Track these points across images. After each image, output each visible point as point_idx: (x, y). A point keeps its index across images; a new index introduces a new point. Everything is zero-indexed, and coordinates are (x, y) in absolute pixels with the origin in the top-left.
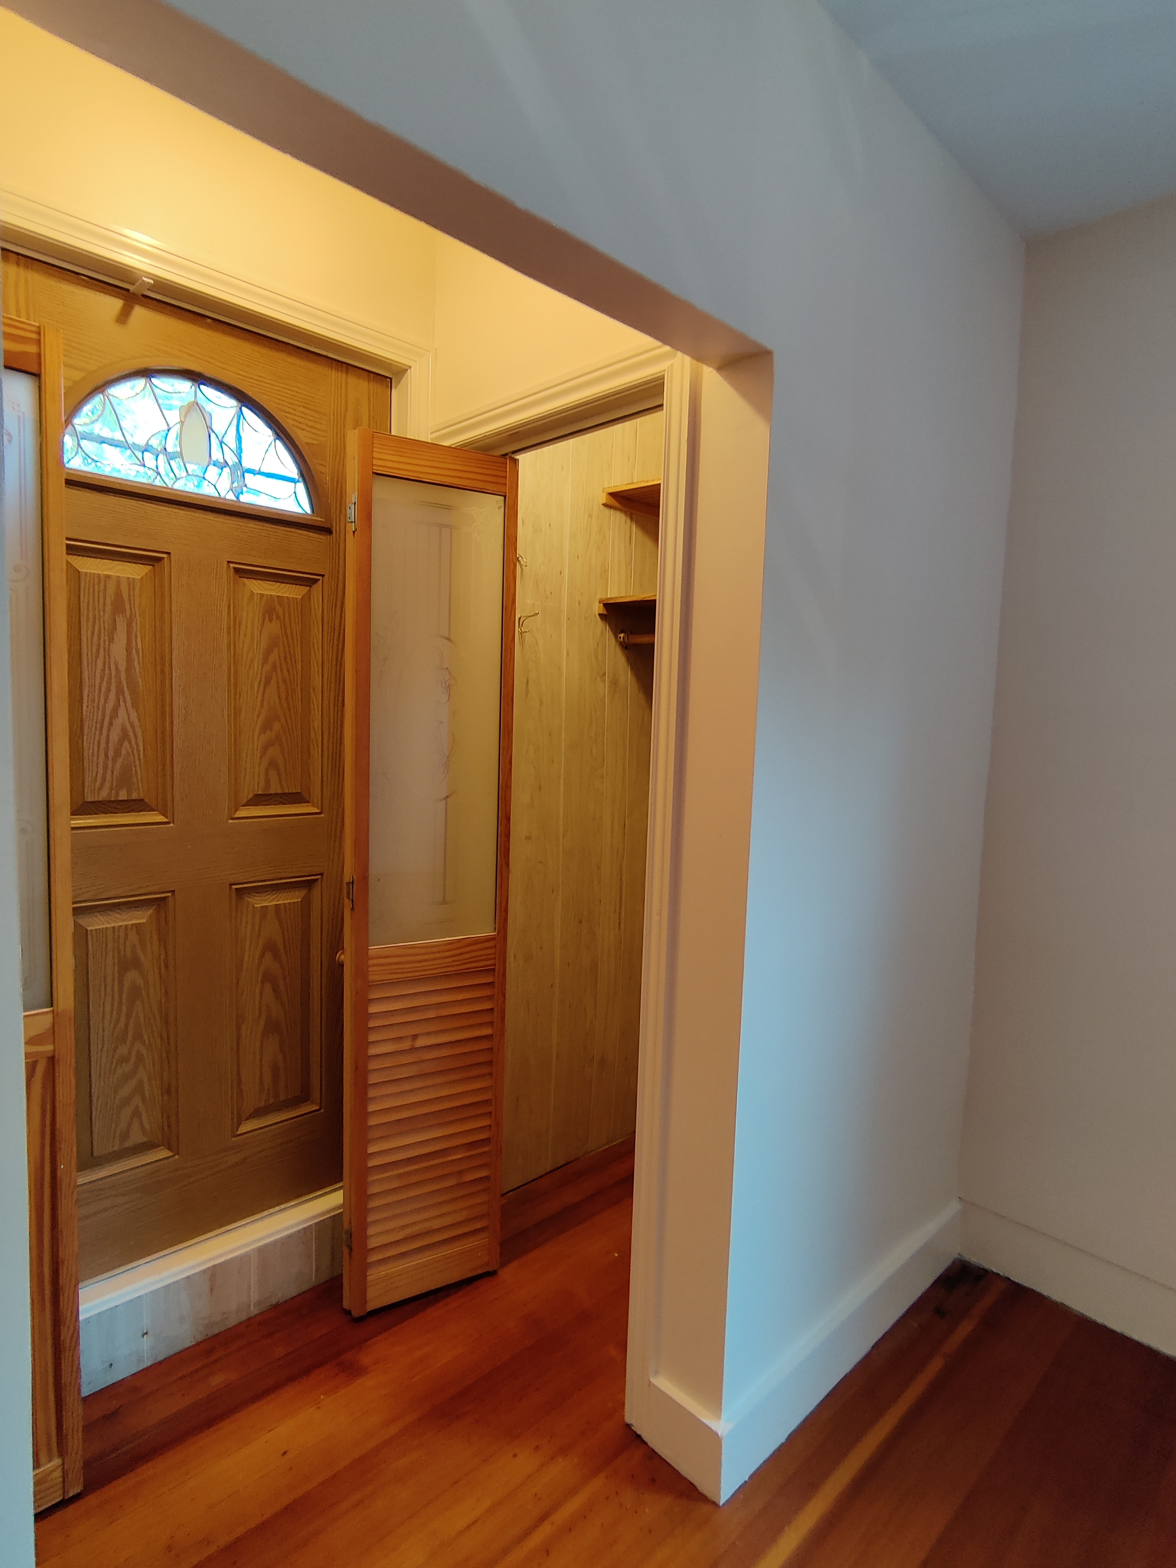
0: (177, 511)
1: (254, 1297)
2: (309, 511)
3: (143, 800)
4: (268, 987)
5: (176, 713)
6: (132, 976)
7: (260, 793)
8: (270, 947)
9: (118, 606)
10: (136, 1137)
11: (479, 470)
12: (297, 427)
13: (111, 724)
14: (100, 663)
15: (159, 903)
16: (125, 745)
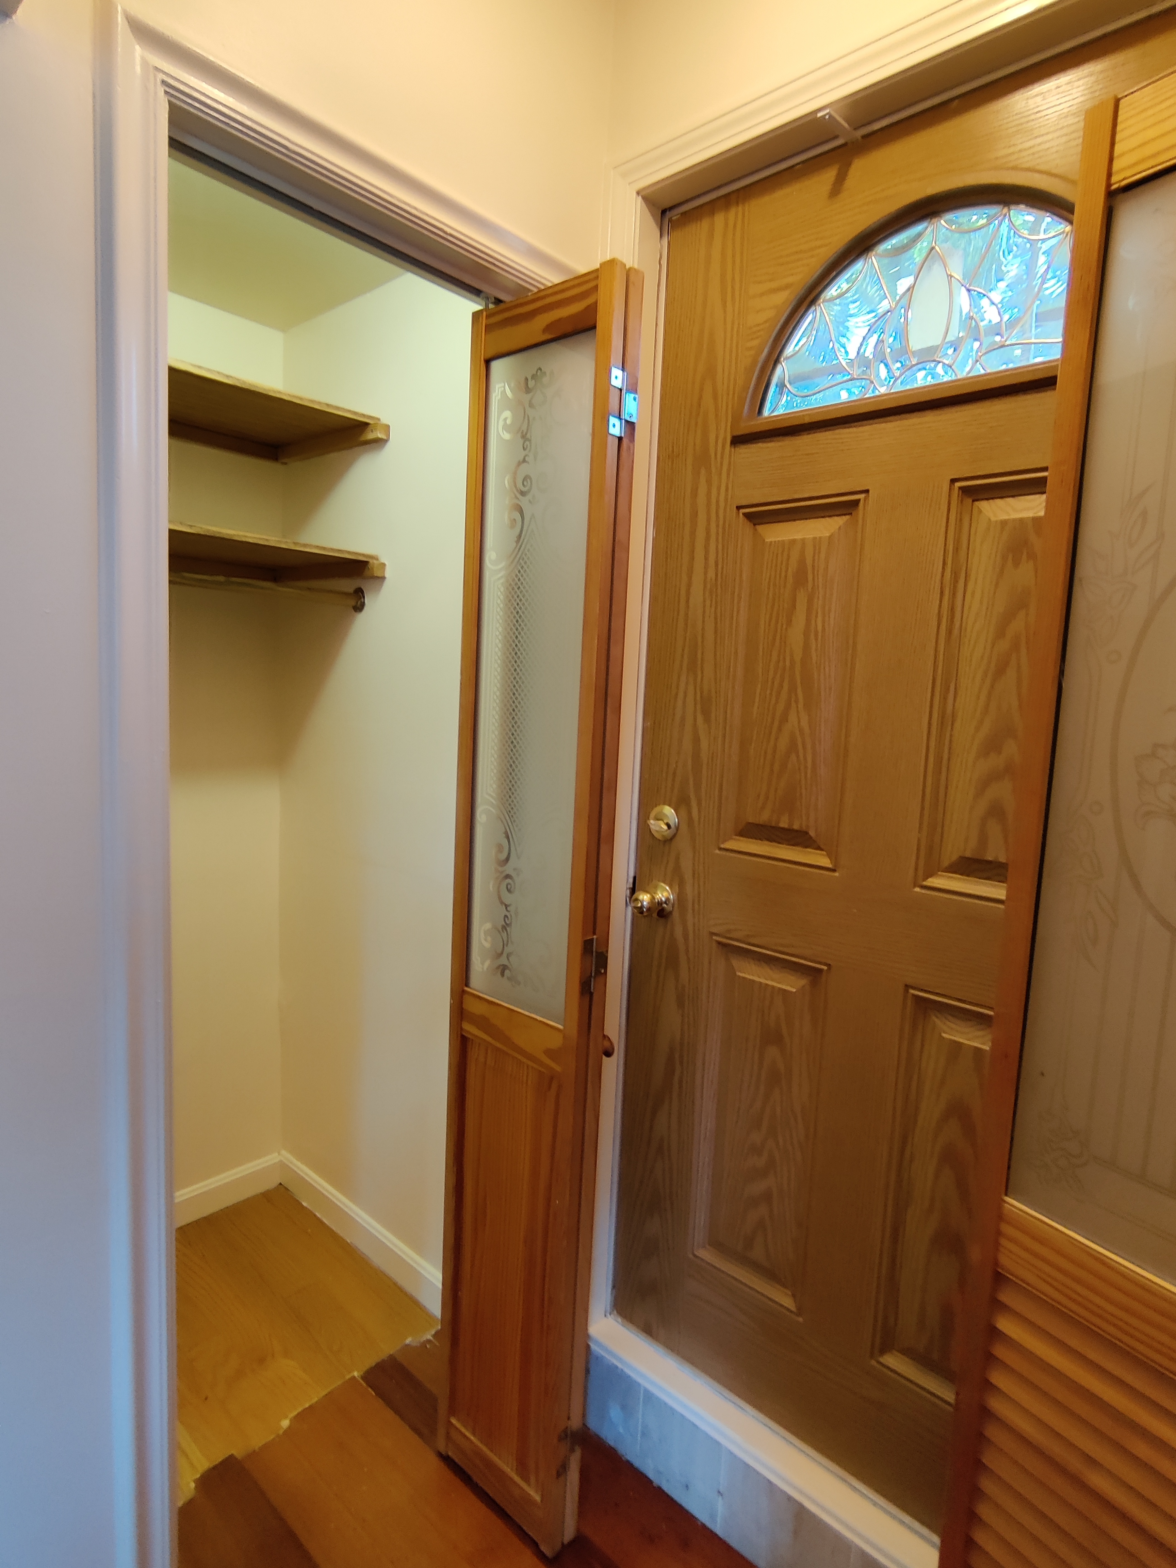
0: (883, 425)
3: (805, 829)
6: (772, 1052)
8: (957, 1107)
9: (801, 577)
10: (758, 1255)
13: (779, 731)
14: (775, 654)
15: (813, 974)
16: (793, 757)
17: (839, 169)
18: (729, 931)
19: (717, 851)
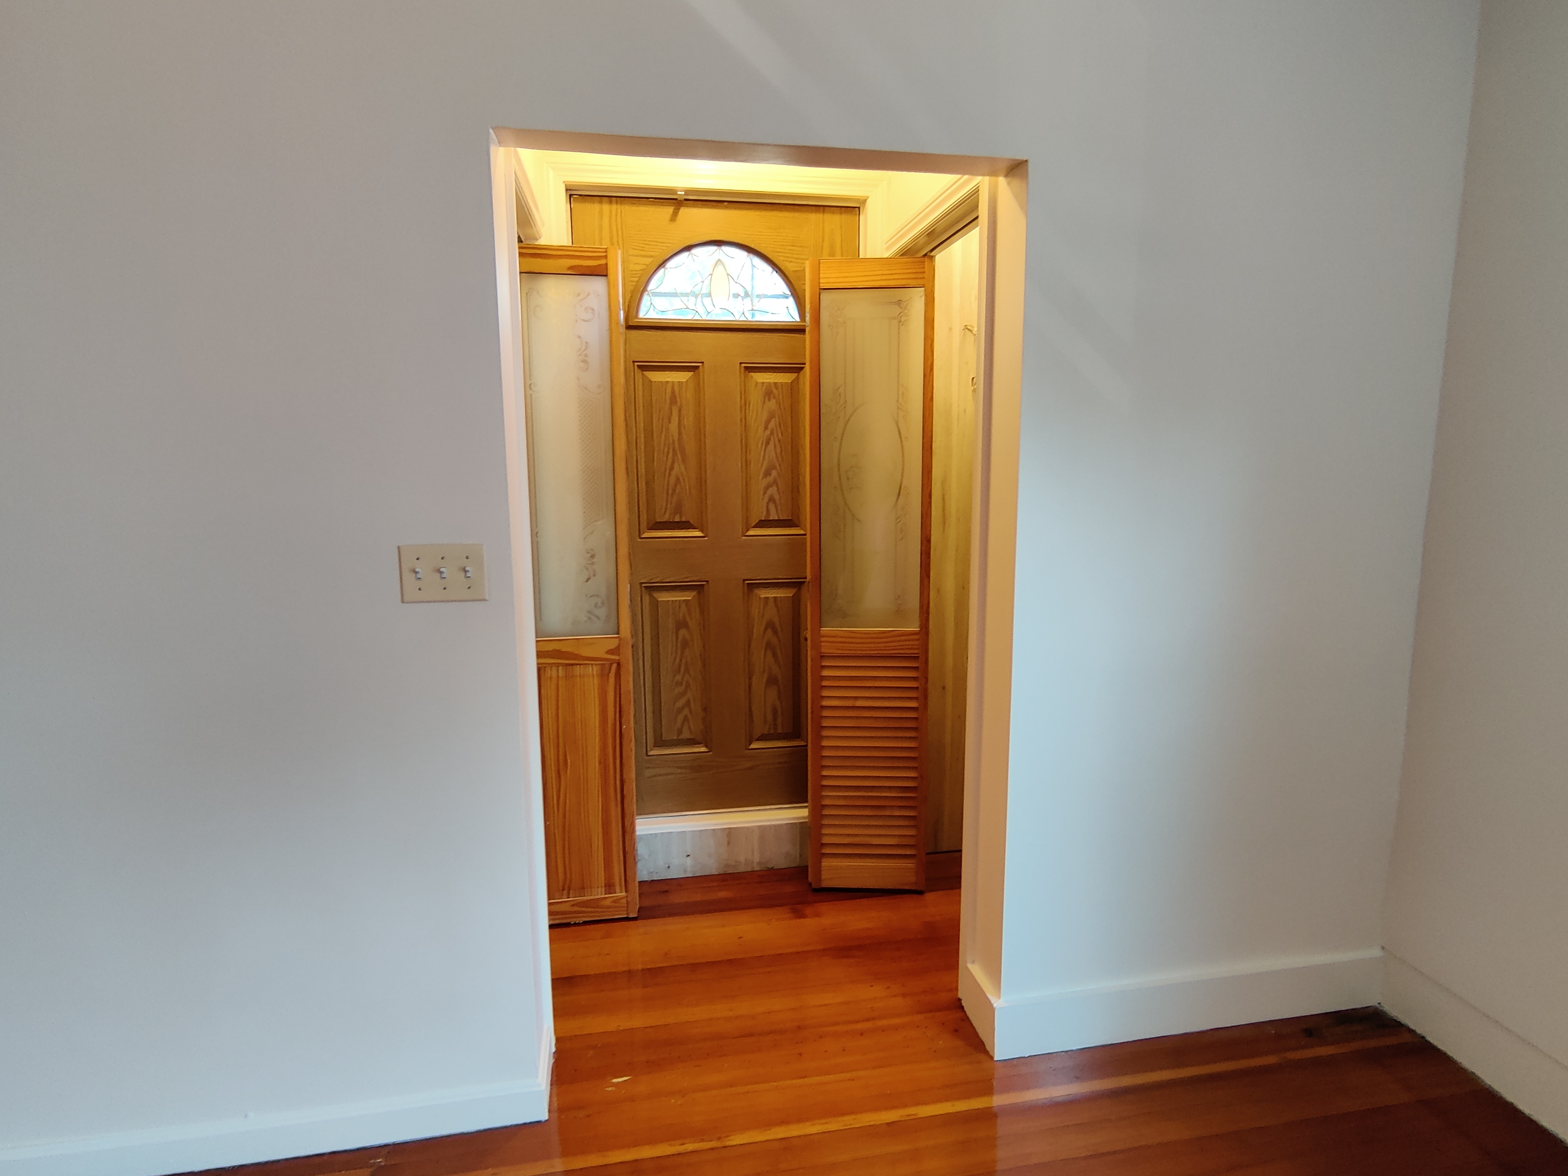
0: (707, 334)
1: (757, 858)
2: (798, 319)
3: (689, 522)
4: (769, 652)
5: (708, 465)
6: (683, 632)
7: (763, 519)
8: (770, 625)
9: (673, 400)
10: (686, 735)
11: (905, 271)
12: (787, 261)
13: (670, 474)
14: (663, 436)
15: (699, 588)
16: (678, 487)
17: (674, 209)
18: (651, 579)
19: (639, 540)
